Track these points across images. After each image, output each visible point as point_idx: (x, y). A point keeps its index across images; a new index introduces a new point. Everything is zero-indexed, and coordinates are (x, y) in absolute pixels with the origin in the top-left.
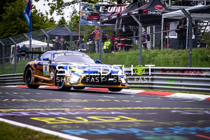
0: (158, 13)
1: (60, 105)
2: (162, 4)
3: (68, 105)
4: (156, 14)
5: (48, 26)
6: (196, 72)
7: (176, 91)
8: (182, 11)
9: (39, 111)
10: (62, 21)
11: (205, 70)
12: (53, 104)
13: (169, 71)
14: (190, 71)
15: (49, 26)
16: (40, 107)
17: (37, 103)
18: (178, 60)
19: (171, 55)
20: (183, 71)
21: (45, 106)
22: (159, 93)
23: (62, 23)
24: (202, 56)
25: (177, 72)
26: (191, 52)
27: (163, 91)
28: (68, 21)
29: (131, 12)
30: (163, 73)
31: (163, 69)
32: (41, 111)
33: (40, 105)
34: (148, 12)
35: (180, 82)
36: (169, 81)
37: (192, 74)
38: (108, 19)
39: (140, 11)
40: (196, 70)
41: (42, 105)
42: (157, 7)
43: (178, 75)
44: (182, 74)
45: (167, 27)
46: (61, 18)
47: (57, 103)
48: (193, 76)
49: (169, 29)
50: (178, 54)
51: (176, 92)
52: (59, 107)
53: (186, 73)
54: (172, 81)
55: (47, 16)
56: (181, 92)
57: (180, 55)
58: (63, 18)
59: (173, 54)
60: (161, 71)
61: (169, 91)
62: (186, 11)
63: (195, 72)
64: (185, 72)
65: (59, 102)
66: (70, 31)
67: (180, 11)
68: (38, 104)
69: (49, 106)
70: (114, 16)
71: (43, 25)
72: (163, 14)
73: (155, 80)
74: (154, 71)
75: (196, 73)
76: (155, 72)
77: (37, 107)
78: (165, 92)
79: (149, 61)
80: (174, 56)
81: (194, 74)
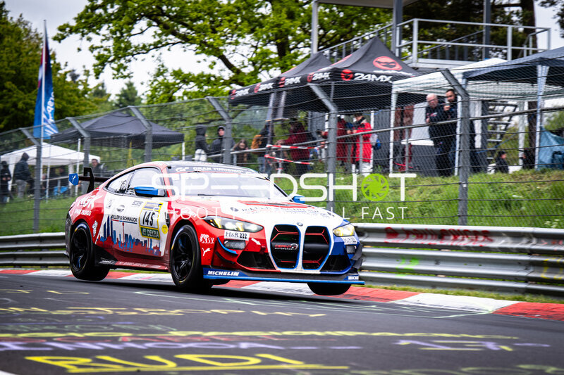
0: (381, 77)
1: (107, 323)
2: (394, 54)
3: (129, 323)
4: (377, 79)
5: (88, 108)
6: (477, 238)
7: (422, 289)
8: (443, 74)
9: (50, 339)
10: (128, 92)
11: (498, 234)
12: (90, 320)
13: (405, 236)
14: (459, 235)
15: (91, 107)
16: (54, 328)
17: (47, 318)
18: (432, 206)
19: (415, 190)
20: (442, 234)
21: (66, 327)
22: (375, 293)
23: (127, 99)
24: (494, 196)
25: (426, 238)
26: (465, 186)
27: (386, 288)
28: (143, 94)
29: (311, 74)
30: (390, 241)
31: (389, 228)
32: (55, 339)
33: (54, 323)
34: (356, 74)
35: (433, 263)
36: (403, 262)
37: (466, 242)
38: (249, 91)
39: (336, 74)
40: (476, 233)
41: (60, 324)
42: (379, 62)
43: (429, 245)
44: (438, 243)
45: (404, 116)
46: (126, 84)
47: (101, 317)
48: (468, 249)
49: (411, 122)
50: (433, 189)
51: (421, 292)
52: (105, 328)
53: (448, 240)
54: (413, 261)
55: (87, 80)
56: (434, 290)
57: (438, 192)
58: (130, 85)
59: (419, 188)
60: (385, 235)
61: (403, 287)
62: (452, 76)
63: (474, 237)
64: (446, 237)
65: (107, 316)
66: (145, 123)
67: (439, 74)
68: (51, 319)
69: (77, 327)
70: (266, 85)
71: (77, 104)
72: (395, 82)
73: (368, 259)
74: (366, 234)
75: (476, 240)
76: (368, 237)
77: (48, 327)
78: (393, 292)
79: (355, 208)
80: (421, 195)
81: (471, 244)
